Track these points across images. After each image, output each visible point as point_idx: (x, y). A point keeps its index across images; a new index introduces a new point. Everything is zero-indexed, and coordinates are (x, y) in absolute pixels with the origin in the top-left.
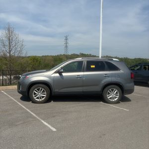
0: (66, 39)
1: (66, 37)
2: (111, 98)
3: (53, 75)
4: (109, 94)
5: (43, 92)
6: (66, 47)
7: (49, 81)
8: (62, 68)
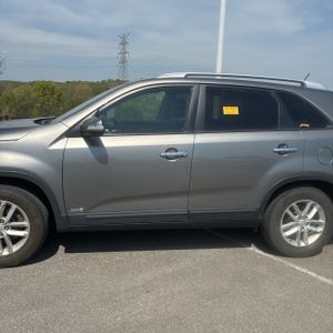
0: (124, 43)
1: (124, 38)
2: (293, 237)
3: (60, 145)
4: (287, 219)
5: (14, 218)
6: (123, 61)
7: (40, 173)
8: (98, 114)
